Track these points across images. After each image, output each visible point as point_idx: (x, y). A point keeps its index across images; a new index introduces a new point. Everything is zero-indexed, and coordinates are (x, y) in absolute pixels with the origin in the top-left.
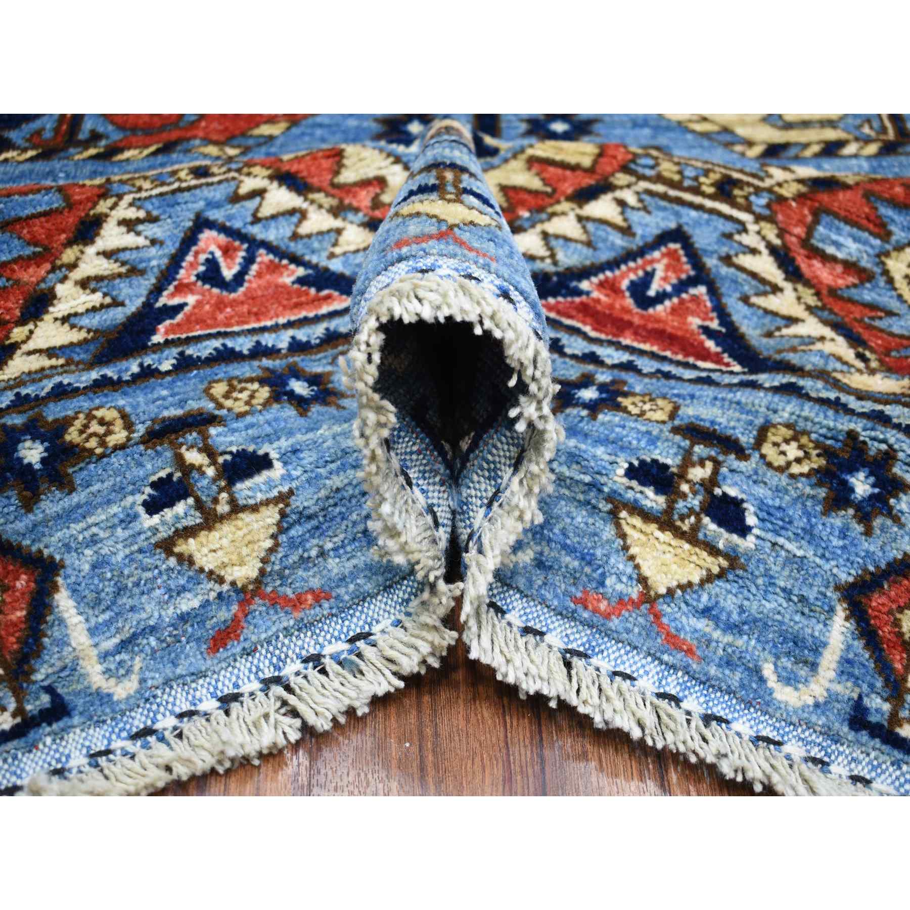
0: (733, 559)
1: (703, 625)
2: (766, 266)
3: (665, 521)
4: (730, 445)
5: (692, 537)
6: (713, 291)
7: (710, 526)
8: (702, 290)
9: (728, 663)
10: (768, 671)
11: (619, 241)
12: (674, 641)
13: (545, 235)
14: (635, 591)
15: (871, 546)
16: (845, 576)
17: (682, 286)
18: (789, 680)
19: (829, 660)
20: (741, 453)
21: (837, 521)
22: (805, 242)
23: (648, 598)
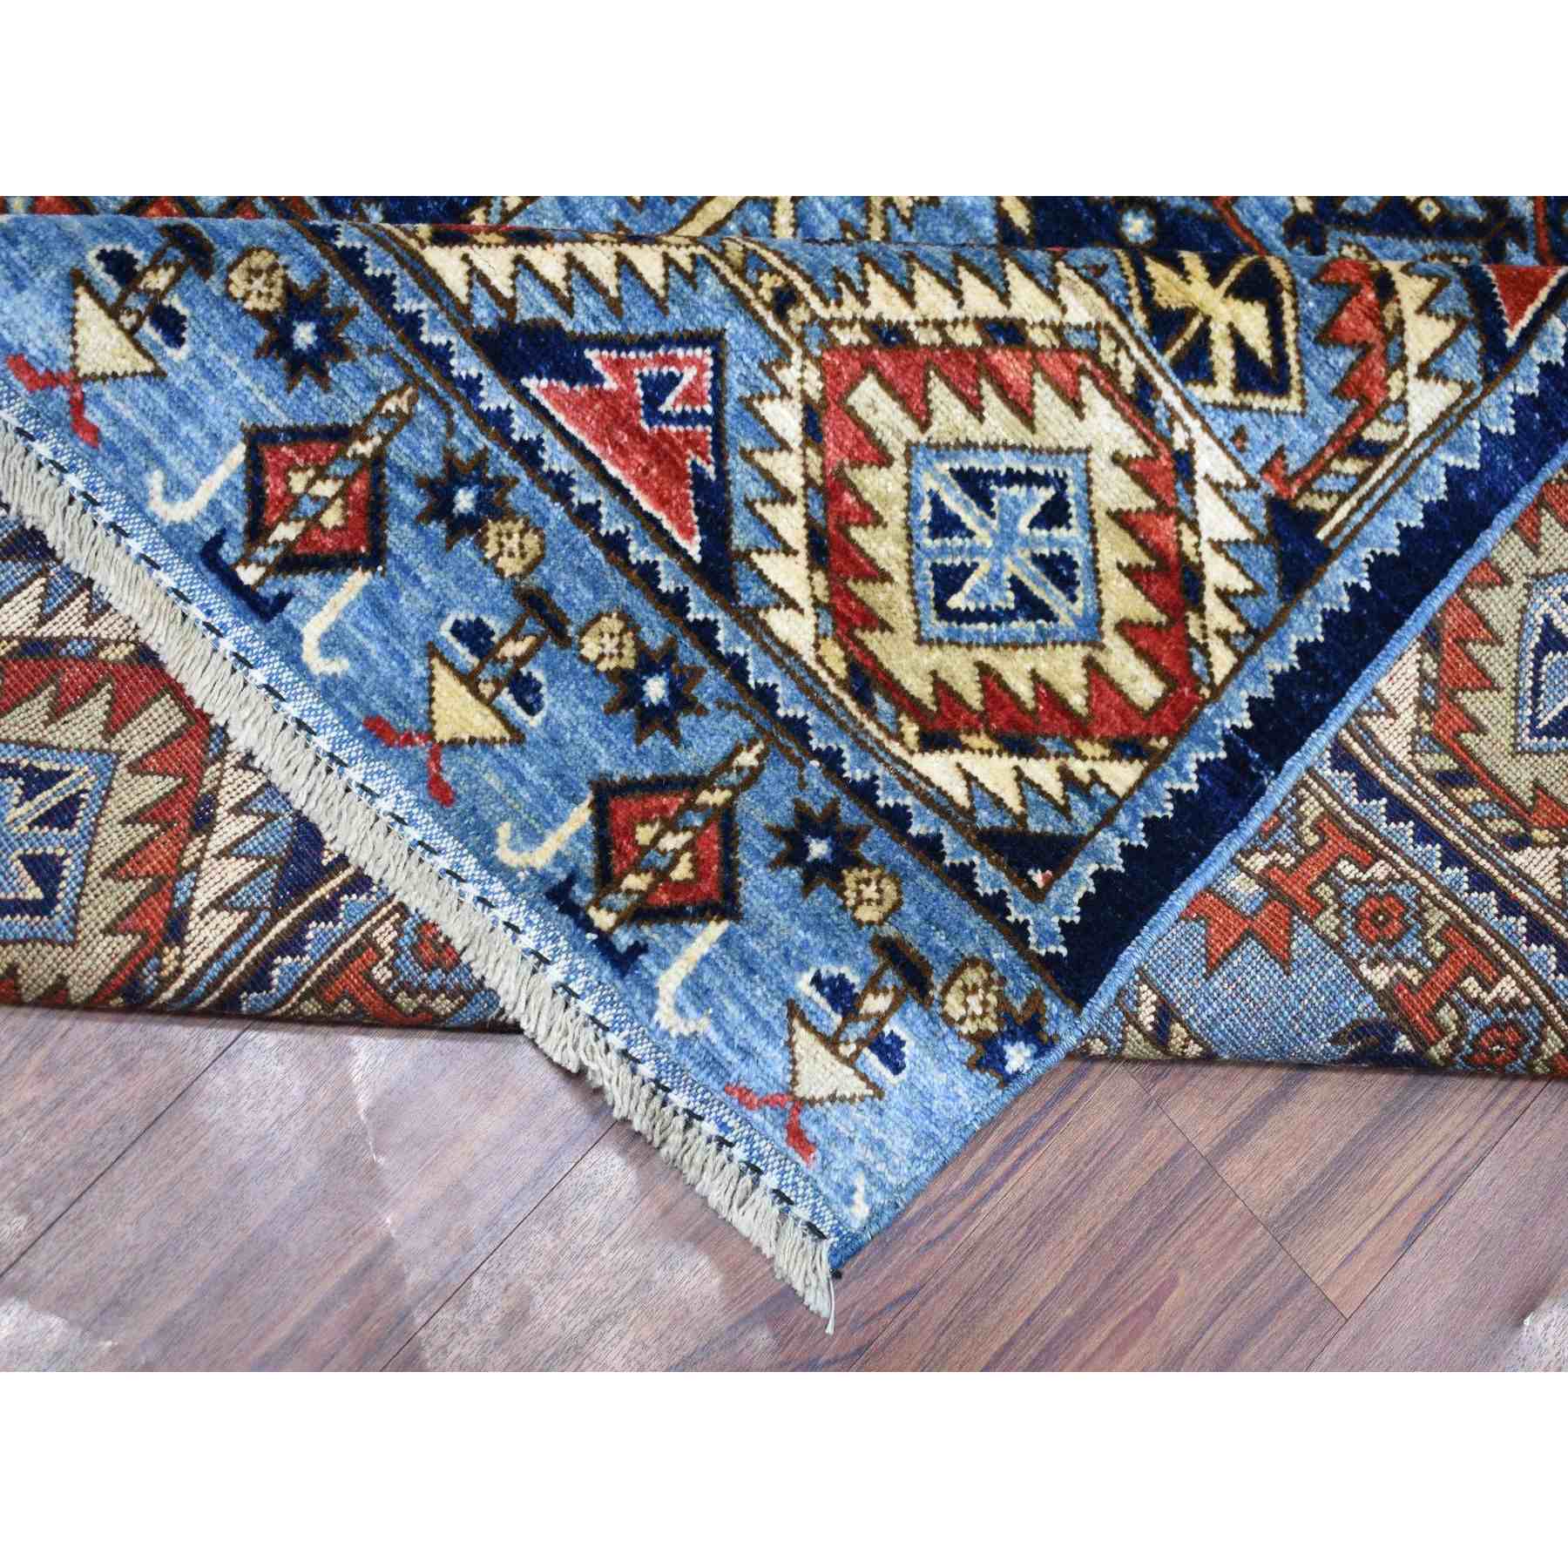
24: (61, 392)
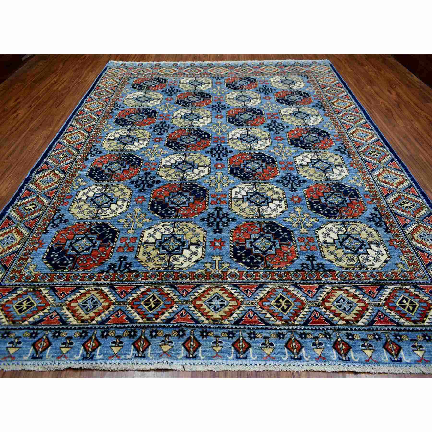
0: (274, 348)
1: (275, 355)
2: (260, 309)
3: (266, 348)
4: (268, 338)
5: (269, 348)
6: (257, 314)
7: (270, 346)
8: (255, 315)
9: (278, 358)
10: (282, 357)
11: (244, 312)
12: (273, 358)
13: (237, 314)
14: (267, 355)
15: (285, 340)
16: (284, 344)
17: (254, 315)
18: (284, 357)
19: (286, 353)
20: (270, 338)
21: (281, 339)
22: (263, 306)
23: (269, 355)
24: (423, 360)
